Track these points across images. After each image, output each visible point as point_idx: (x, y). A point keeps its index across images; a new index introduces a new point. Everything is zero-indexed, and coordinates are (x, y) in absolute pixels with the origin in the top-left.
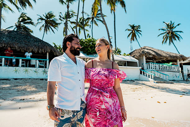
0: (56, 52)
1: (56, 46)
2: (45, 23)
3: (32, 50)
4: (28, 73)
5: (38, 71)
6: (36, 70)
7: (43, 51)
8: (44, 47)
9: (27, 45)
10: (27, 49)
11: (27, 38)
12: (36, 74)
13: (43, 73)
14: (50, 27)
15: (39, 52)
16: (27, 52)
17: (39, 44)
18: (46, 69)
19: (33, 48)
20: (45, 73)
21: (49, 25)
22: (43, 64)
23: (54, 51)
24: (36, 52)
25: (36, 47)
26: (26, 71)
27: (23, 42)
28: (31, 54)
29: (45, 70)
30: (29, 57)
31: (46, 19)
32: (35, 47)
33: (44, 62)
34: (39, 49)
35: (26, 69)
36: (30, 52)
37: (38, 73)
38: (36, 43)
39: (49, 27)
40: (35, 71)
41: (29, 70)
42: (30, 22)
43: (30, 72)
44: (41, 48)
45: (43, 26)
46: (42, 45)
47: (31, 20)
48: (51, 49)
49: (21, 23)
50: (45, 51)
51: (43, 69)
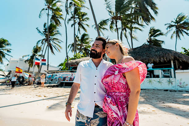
0: (181, 58)
1: (187, 51)
2: (176, 28)
3: (154, 61)
4: (152, 84)
5: (162, 81)
6: (160, 80)
7: (165, 60)
8: (166, 55)
9: (148, 56)
10: (148, 60)
11: (149, 50)
12: (160, 84)
13: (167, 83)
14: (183, 31)
15: (161, 61)
16: (149, 63)
17: (160, 53)
18: (171, 79)
19: (154, 59)
20: (170, 84)
21: (180, 29)
22: (168, 73)
23: (179, 57)
24: (157, 62)
25: (158, 57)
26: (150, 82)
27: (145, 55)
28: (152, 64)
29: (169, 80)
30: (151, 68)
31: (176, 24)
32: (156, 57)
33: (169, 71)
34: (160, 58)
35: (150, 79)
36: (152, 63)
37: (162, 83)
38: (157, 53)
39: (181, 31)
40: (159, 82)
41: (153, 81)
42: (160, 33)
43: (153, 83)
44: (162, 57)
45: (174, 33)
46: (163, 54)
47: (160, 31)
48: (174, 55)
49: (151, 37)
50: (167, 59)
51: (168, 79)
